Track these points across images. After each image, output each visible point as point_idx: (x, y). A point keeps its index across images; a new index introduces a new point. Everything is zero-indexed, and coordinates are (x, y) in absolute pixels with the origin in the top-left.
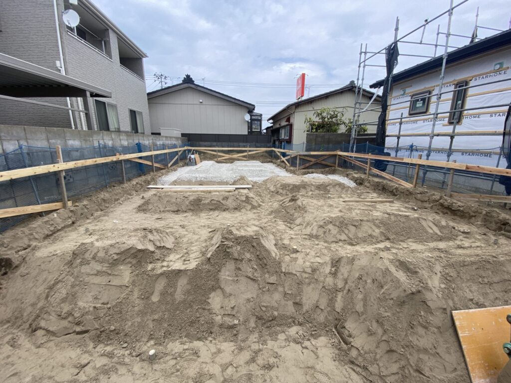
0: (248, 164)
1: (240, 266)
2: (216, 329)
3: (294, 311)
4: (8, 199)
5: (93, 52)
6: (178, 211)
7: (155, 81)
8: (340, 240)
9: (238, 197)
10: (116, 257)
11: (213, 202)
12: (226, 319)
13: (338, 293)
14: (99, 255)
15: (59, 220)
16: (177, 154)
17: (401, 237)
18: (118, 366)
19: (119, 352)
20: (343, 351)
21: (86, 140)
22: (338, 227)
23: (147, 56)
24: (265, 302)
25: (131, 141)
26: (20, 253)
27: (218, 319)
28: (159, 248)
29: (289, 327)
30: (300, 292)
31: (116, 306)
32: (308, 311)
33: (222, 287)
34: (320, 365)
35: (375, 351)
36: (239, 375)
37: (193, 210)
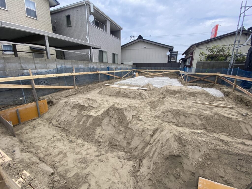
0: (159, 78)
1: (111, 120)
2: (94, 141)
3: (126, 145)
4: (57, 83)
5: (100, 31)
6: (111, 95)
7: (130, 39)
8: (172, 122)
9: (136, 92)
10: (74, 106)
11: (125, 93)
12: (99, 138)
13: (149, 145)
14: (70, 104)
15: (71, 92)
16: (128, 72)
17: (217, 130)
18: (62, 140)
19: (65, 136)
20: (135, 170)
21: (86, 65)
22: (174, 115)
23: (123, 29)
24: (115, 137)
25: (105, 66)
26: (57, 100)
27: (96, 137)
28: (89, 106)
29: (120, 151)
30: (132, 138)
31: (69, 122)
32: (132, 148)
33: (102, 126)
34: (120, 171)
35: (145, 176)
36: (90, 158)
37: (116, 96)
